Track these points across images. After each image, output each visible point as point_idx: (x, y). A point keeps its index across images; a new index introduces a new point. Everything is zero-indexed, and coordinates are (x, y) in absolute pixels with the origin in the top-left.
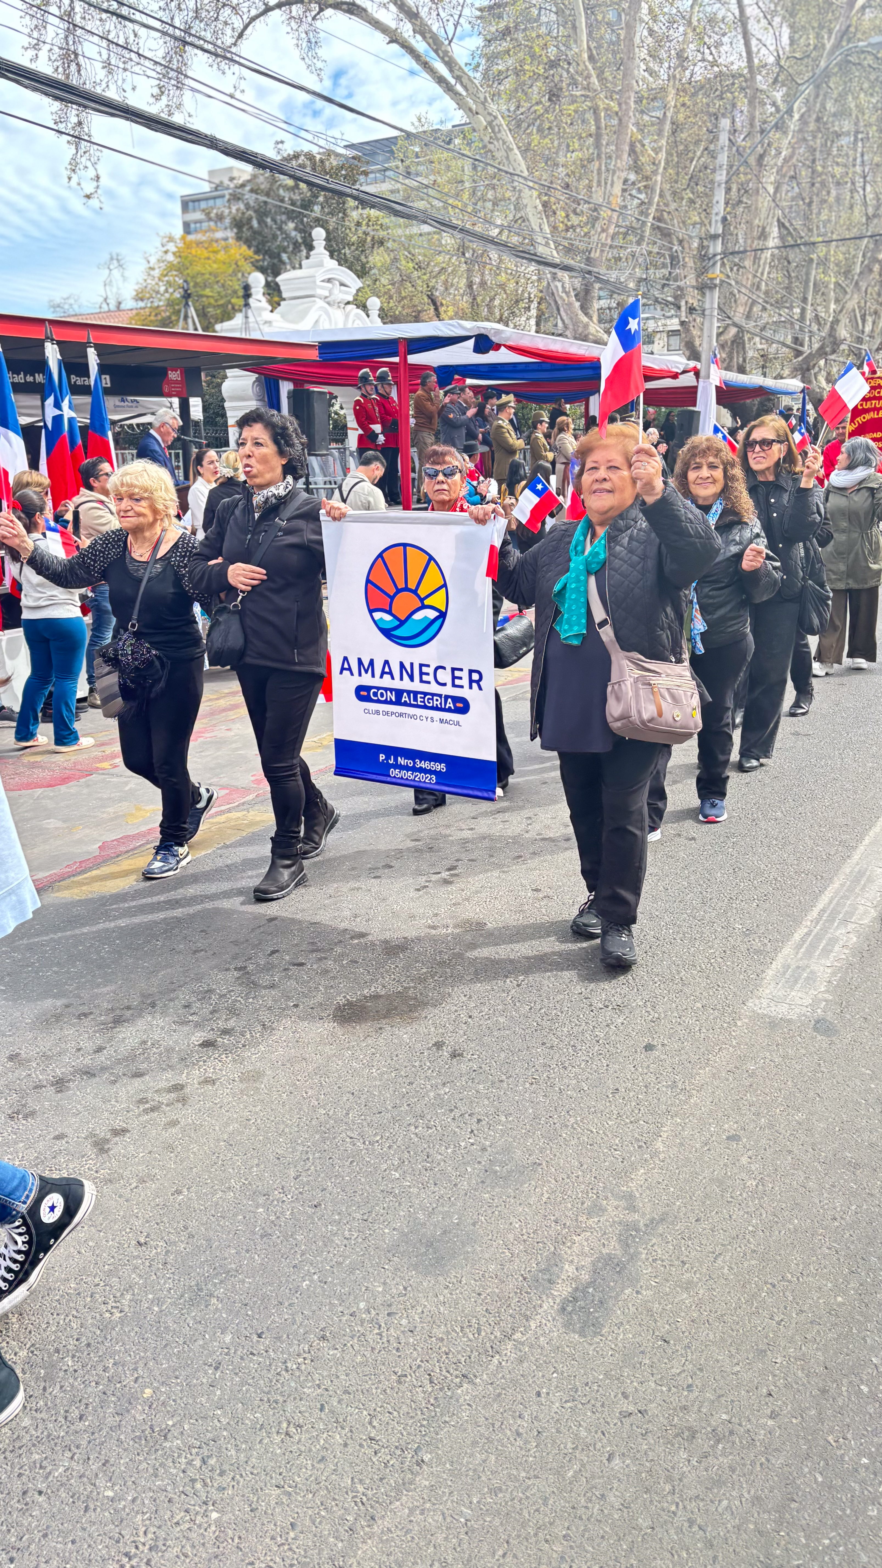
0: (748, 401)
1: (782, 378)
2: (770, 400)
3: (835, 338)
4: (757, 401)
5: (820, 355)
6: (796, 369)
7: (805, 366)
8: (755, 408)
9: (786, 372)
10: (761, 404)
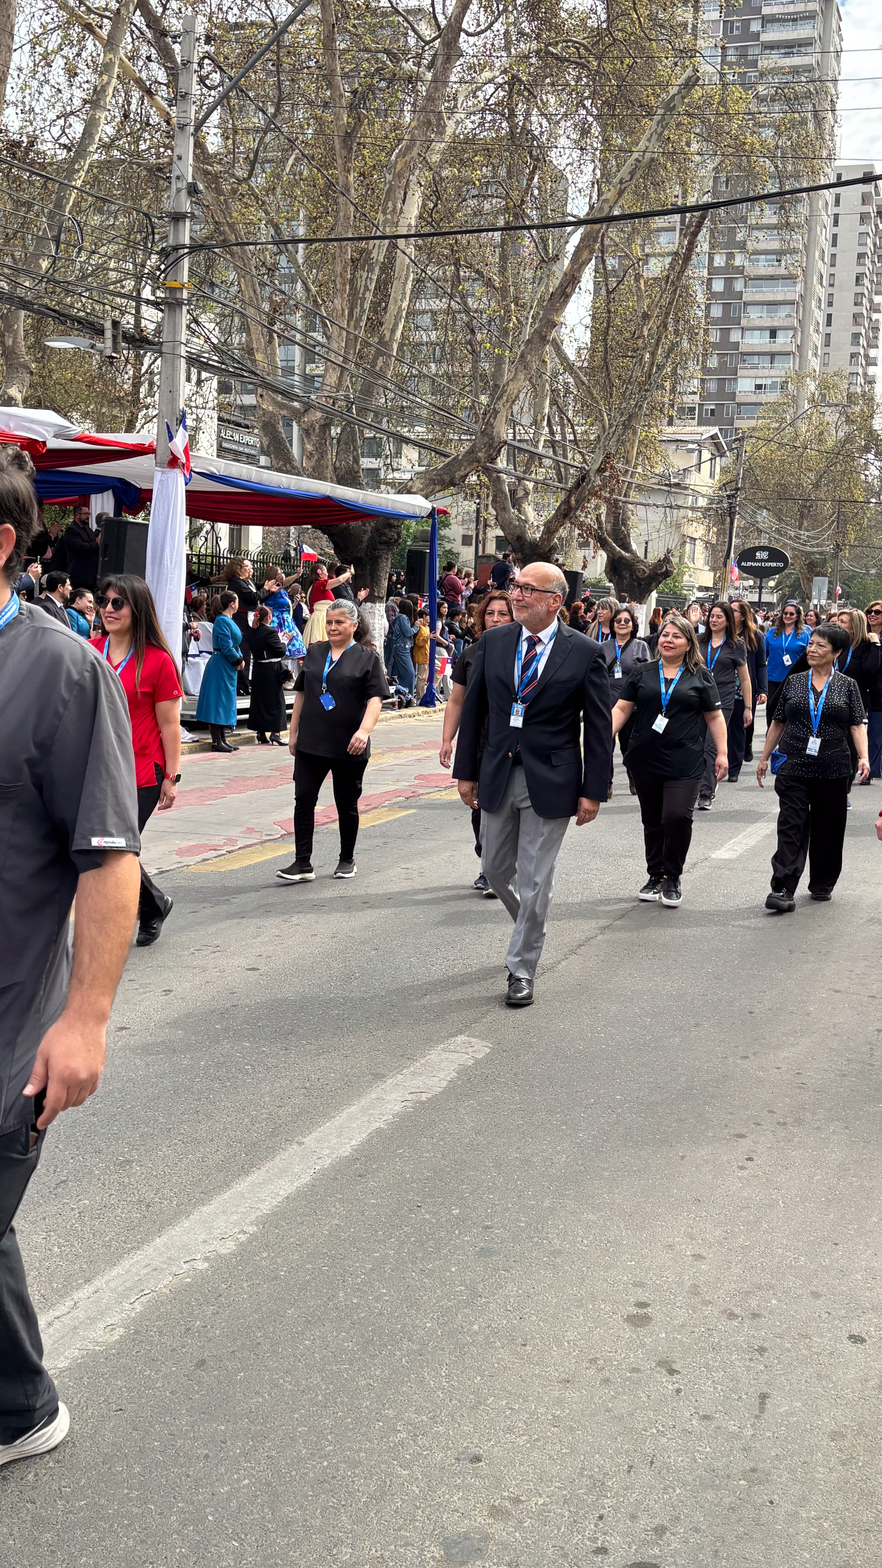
0: (353, 524)
1: (409, 492)
2: (391, 526)
3: (493, 439)
4: (370, 526)
5: (470, 463)
6: (432, 482)
7: (447, 478)
8: (366, 538)
9: (418, 485)
10: (377, 531)
